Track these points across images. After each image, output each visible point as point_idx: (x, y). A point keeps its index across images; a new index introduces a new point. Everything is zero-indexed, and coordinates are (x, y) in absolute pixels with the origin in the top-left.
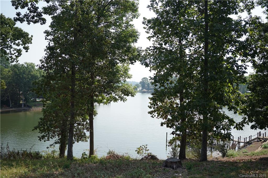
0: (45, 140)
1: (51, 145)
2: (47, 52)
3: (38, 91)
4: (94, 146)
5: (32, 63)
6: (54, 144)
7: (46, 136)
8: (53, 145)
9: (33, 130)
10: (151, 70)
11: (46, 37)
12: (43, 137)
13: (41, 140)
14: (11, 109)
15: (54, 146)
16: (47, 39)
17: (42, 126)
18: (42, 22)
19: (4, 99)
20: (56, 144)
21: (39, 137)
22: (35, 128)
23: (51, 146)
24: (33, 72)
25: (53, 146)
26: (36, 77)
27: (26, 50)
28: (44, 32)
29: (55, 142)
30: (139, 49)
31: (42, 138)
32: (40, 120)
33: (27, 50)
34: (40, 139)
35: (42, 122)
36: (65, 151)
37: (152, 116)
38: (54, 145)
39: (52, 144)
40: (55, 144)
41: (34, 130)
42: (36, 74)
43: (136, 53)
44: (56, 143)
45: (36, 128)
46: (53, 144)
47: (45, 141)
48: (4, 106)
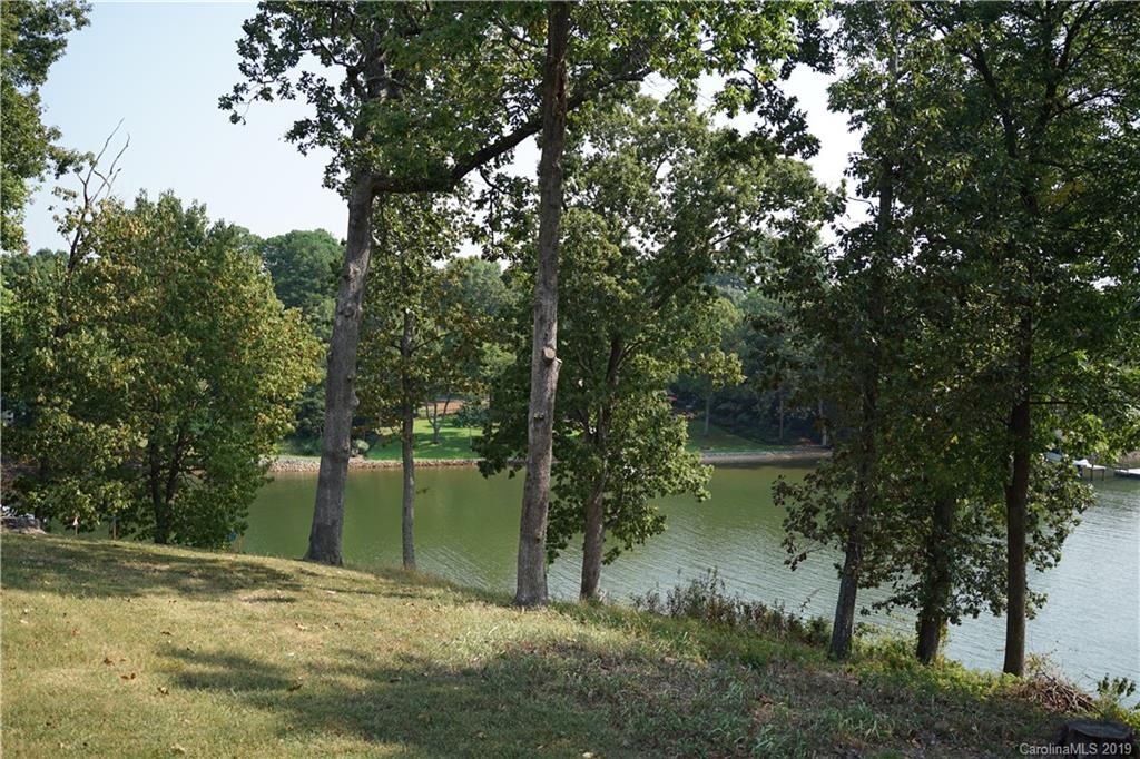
4: (1026, 634)
6: (889, 601)
14: (824, 454)
18: (807, 149)
19: (799, 414)
20: (899, 604)
23: (880, 608)
25: (884, 610)
29: (896, 594)
38: (889, 605)
39: (883, 602)
40: (892, 603)
44: (896, 601)
46: (887, 603)
48: (803, 440)
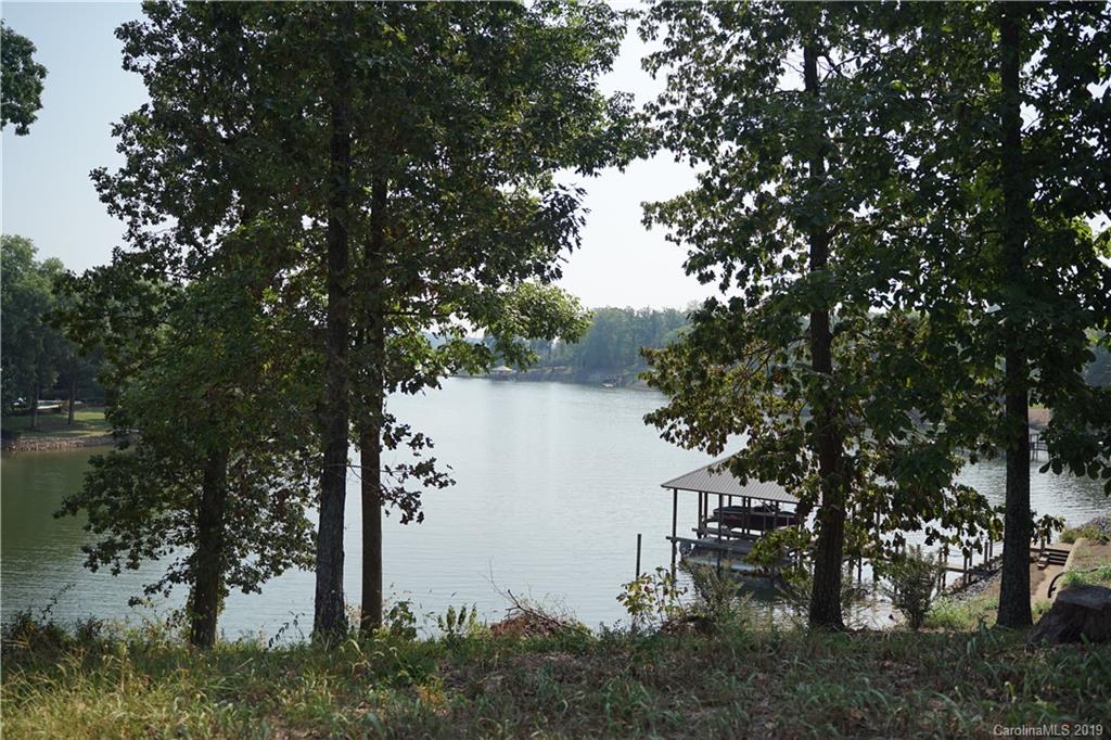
0: (118, 565)
1: (150, 590)
2: (124, 137)
3: (83, 323)
5: (17, 240)
6: (165, 581)
7: (124, 546)
8: (159, 587)
9: (56, 516)
10: (650, 222)
11: (127, 58)
12: (107, 552)
13: (95, 569)
15: (167, 594)
16: (134, 69)
17: (105, 494)
20: (175, 585)
21: (86, 550)
22: (69, 505)
23: (153, 592)
24: (22, 278)
26: (35, 300)
27: (20, 125)
28: (119, 29)
29: (171, 572)
30: (622, 102)
31: (100, 556)
32: (92, 469)
33: (24, 126)
34: (93, 559)
35: (102, 476)
36: (215, 616)
37: (669, 434)
38: (165, 587)
39: (157, 583)
40: (169, 582)
41: (63, 513)
42: (39, 286)
43: (604, 123)
44: (174, 578)
45: (72, 507)
46: (161, 583)
47: (116, 572)
